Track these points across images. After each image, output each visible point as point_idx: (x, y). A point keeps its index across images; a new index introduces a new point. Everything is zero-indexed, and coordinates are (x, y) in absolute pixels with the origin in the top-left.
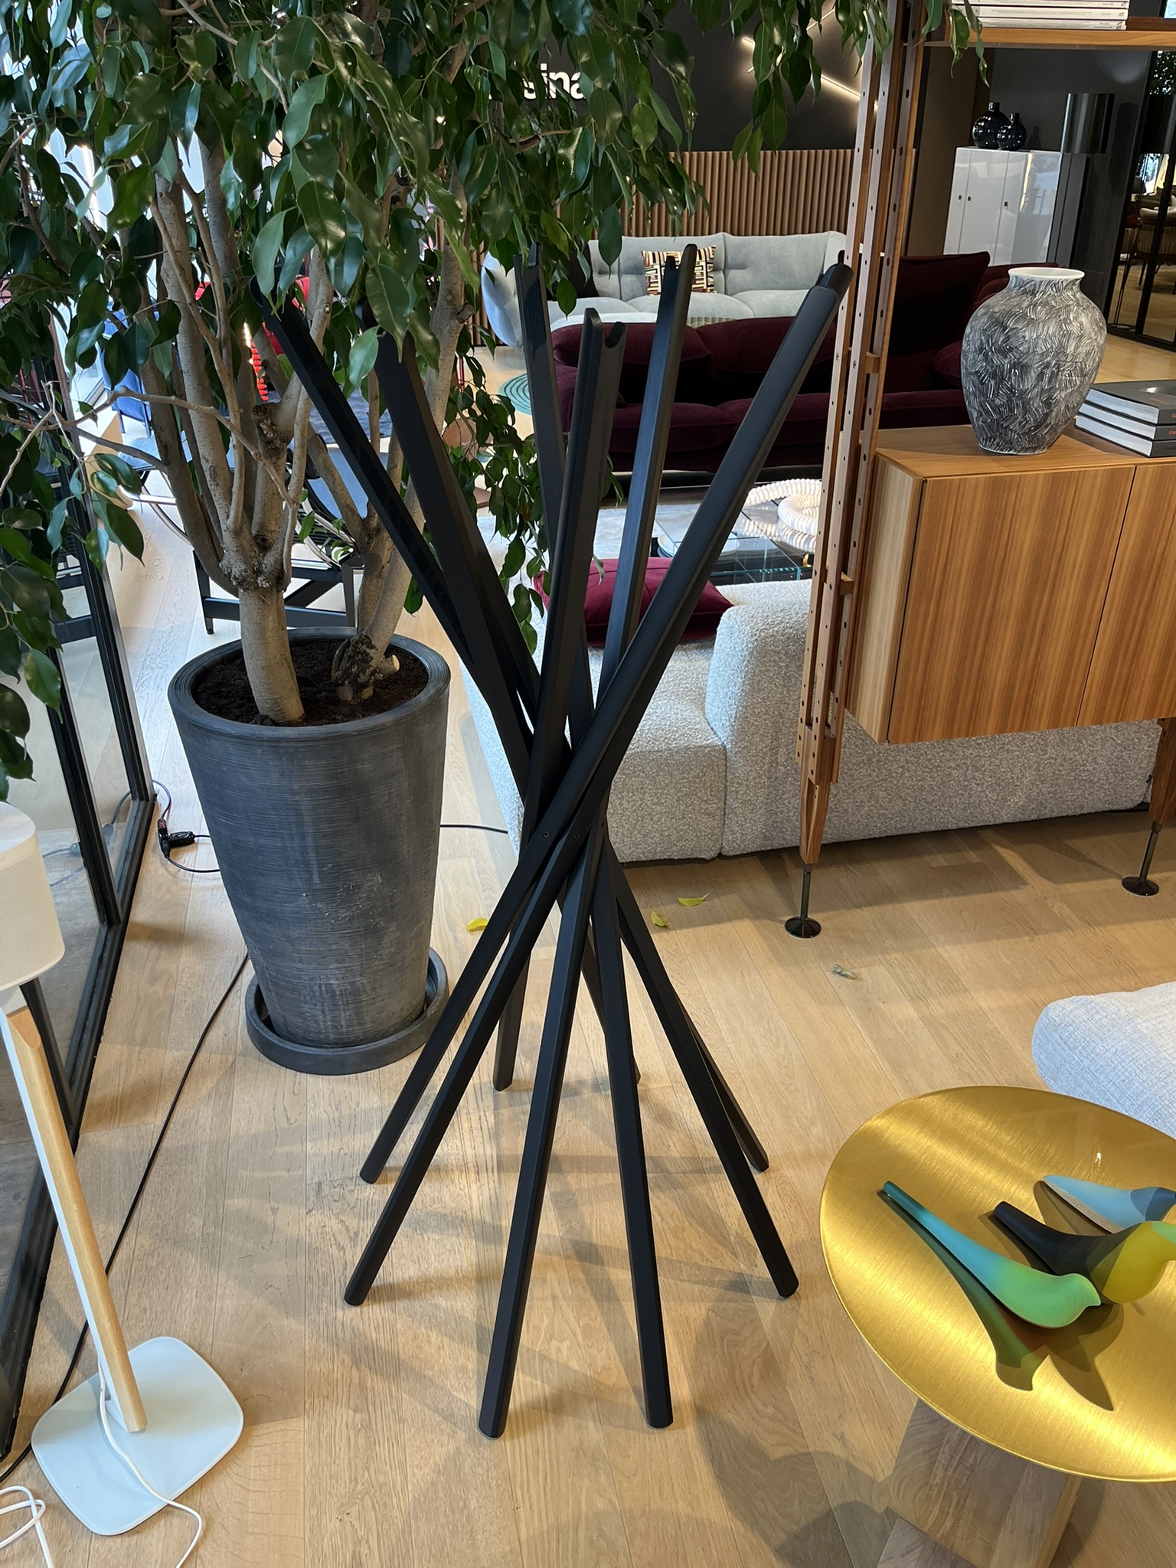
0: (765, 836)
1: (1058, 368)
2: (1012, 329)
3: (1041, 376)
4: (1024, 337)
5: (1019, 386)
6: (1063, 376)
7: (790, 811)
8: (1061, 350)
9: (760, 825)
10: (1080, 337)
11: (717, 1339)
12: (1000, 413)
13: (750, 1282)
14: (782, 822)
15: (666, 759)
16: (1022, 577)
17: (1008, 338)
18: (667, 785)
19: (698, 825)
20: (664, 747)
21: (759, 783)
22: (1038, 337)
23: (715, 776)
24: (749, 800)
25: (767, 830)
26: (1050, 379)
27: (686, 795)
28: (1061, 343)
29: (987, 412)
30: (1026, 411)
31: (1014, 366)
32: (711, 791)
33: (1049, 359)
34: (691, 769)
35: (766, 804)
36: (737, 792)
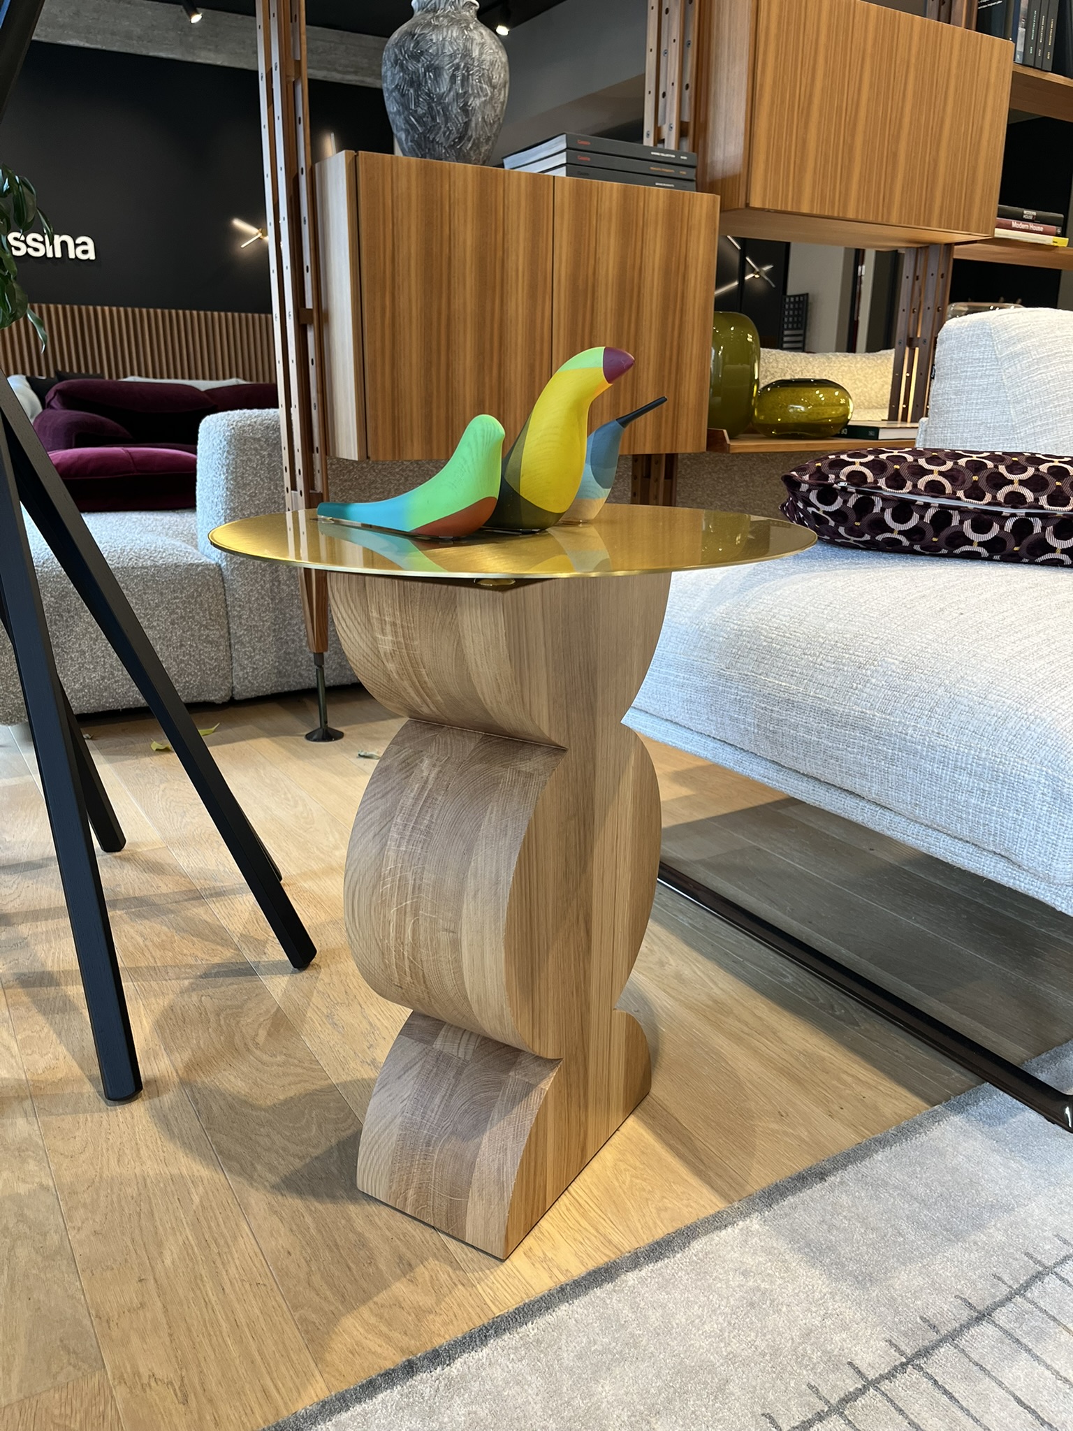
0: (280, 672)
1: (468, 71)
2: (420, 35)
3: (453, 79)
4: (432, 40)
5: (436, 90)
6: (474, 81)
7: (301, 640)
8: (467, 54)
9: (271, 657)
10: (482, 44)
11: (212, 1018)
12: (424, 124)
13: (257, 967)
14: (295, 654)
15: (153, 576)
16: (470, 281)
17: (417, 43)
18: (157, 606)
19: (200, 655)
20: (149, 563)
21: (263, 605)
22: (444, 39)
23: (212, 597)
24: (255, 626)
25: (280, 664)
26: (462, 81)
27: (182, 617)
28: (465, 46)
29: (412, 126)
30: (447, 119)
31: (427, 69)
32: (210, 614)
33: (457, 61)
34: (183, 588)
35: (274, 630)
36: (240, 617)
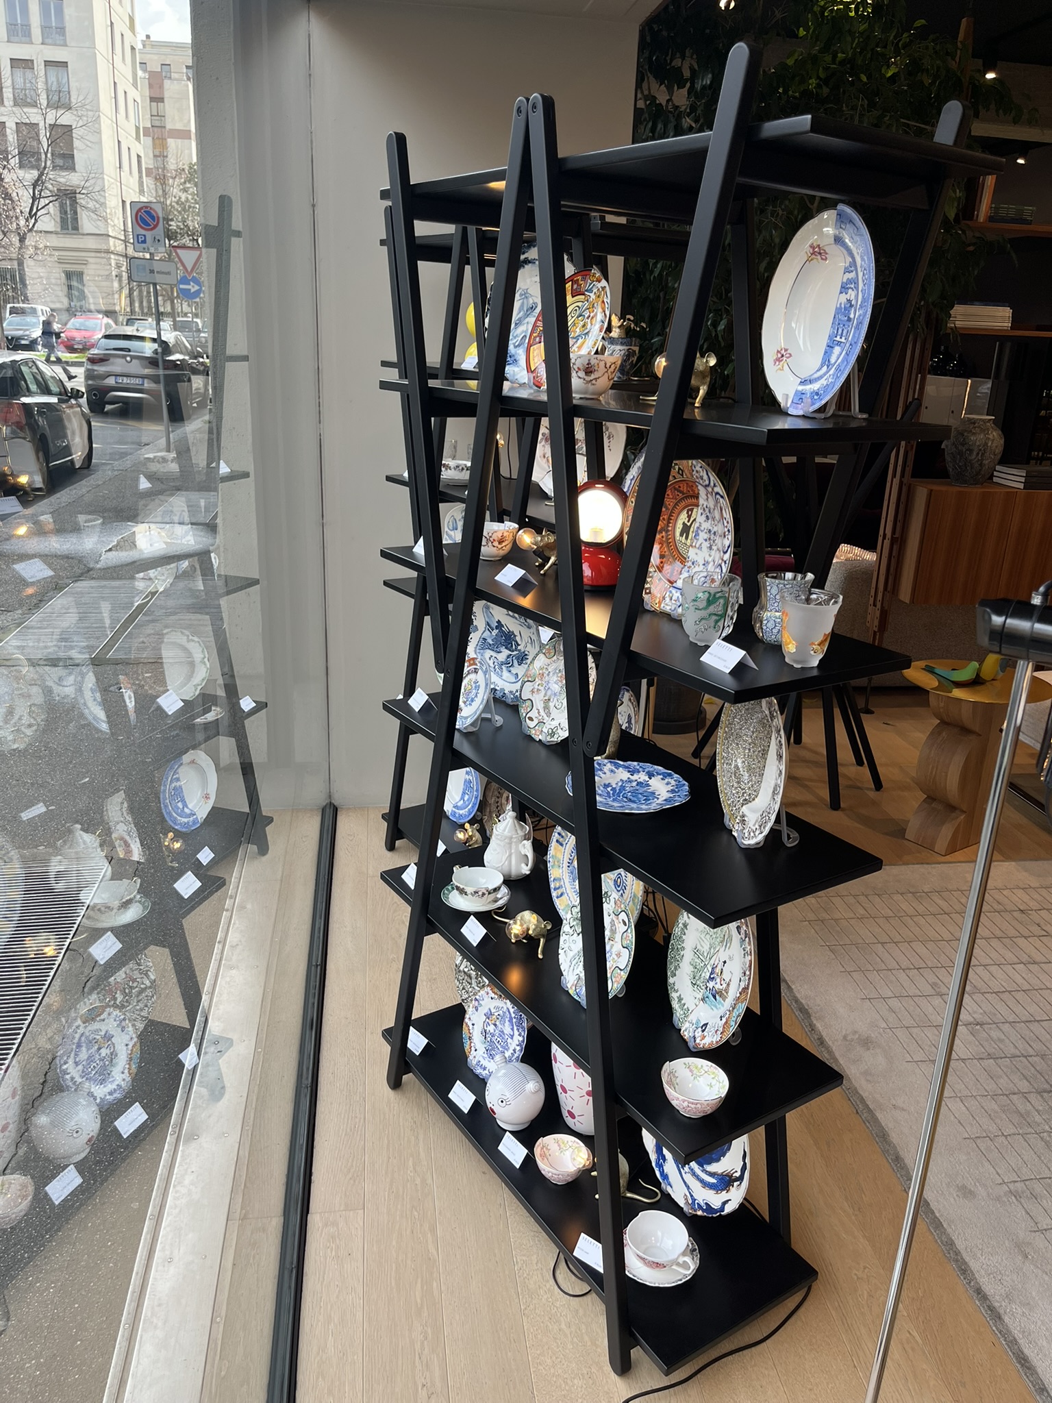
1: (985, 451)
2: (966, 436)
3: (978, 454)
4: (971, 439)
5: (969, 458)
6: (987, 454)
8: (986, 444)
10: (993, 440)
12: (961, 470)
16: (971, 535)
17: (964, 439)
22: (976, 439)
26: (982, 454)
29: (956, 469)
30: (972, 468)
31: (967, 451)
33: (981, 448)
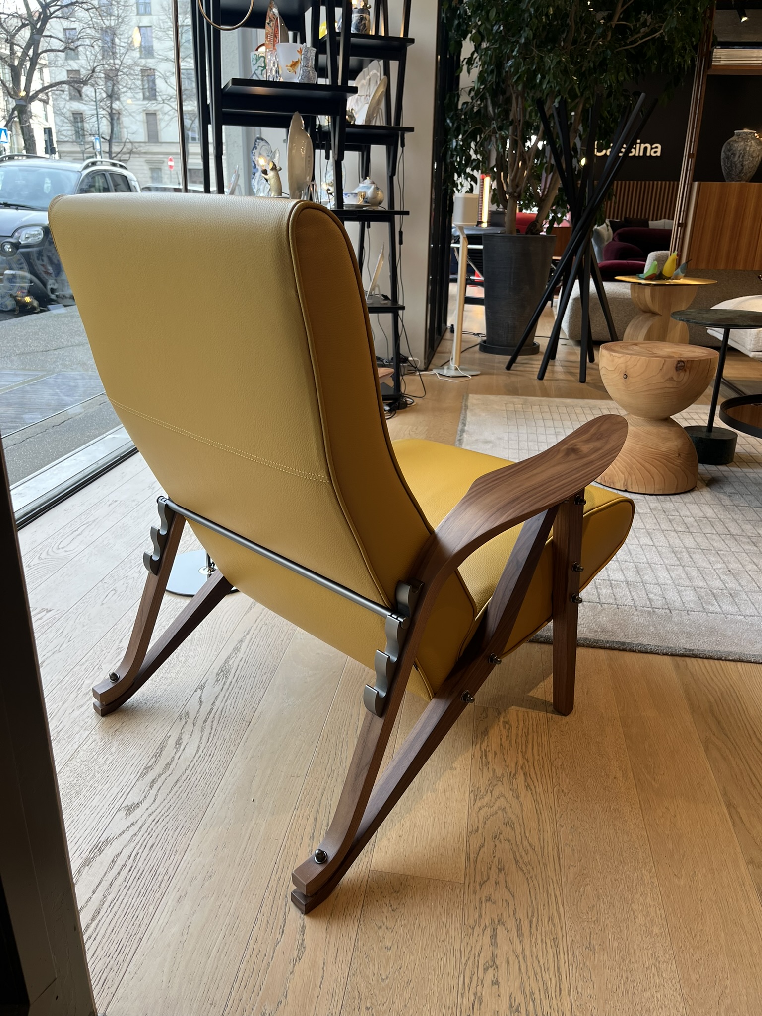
3: (739, 157)
4: (736, 146)
5: (734, 160)
6: (746, 157)
8: (745, 149)
16: (732, 215)
17: (730, 147)
30: (736, 168)
31: (732, 154)
33: (741, 152)
